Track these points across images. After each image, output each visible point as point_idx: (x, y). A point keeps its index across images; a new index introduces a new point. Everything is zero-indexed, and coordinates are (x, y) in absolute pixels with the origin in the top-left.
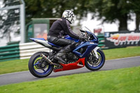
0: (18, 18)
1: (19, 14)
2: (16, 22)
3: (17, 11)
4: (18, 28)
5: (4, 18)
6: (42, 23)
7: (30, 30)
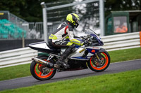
0: (98, 12)
1: (98, 7)
2: (95, 15)
3: (96, 5)
4: (97, 21)
5: (83, 12)
6: (122, 15)
7: (110, 23)
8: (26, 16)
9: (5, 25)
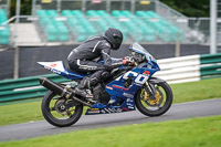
8: (185, 8)
9: (151, 20)
